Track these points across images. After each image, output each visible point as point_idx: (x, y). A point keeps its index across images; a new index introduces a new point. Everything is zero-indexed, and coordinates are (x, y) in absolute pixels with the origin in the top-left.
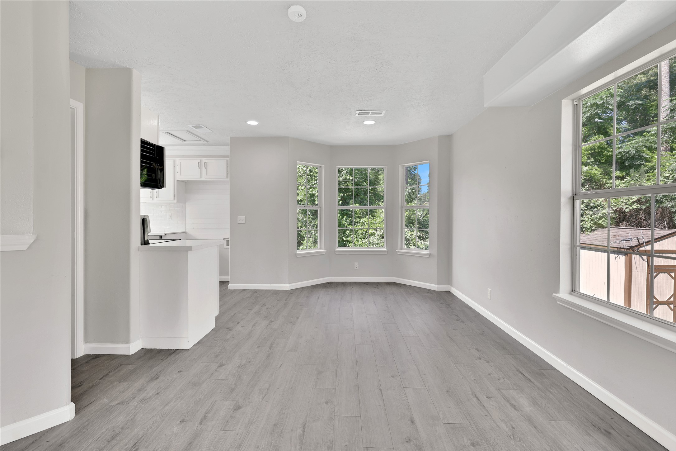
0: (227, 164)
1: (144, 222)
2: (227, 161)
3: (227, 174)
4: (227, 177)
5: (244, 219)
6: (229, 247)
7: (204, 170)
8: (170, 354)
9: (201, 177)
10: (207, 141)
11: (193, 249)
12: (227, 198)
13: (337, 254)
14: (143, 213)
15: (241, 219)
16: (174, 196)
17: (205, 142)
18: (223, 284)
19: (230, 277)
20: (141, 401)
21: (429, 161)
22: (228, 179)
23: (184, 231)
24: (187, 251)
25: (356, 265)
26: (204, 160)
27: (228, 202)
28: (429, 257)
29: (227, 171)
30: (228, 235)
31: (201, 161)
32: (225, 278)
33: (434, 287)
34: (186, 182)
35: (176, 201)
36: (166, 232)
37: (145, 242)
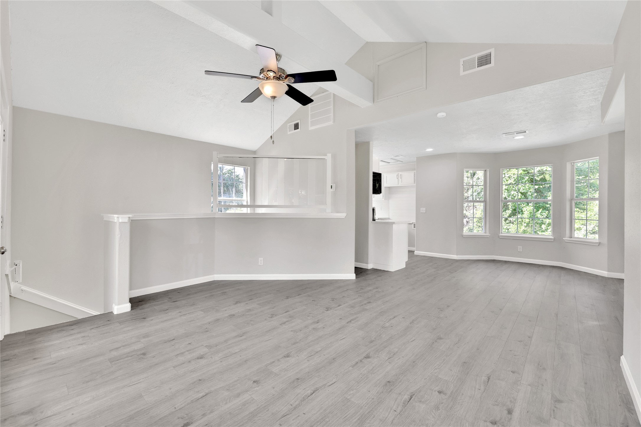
0: (414, 175)
1: (373, 210)
2: (414, 173)
3: (414, 181)
4: (414, 183)
5: (425, 210)
6: (415, 228)
7: (400, 179)
8: (385, 272)
9: (398, 184)
10: (402, 162)
11: (395, 223)
12: (414, 196)
13: (501, 238)
14: (373, 206)
15: (423, 210)
16: (383, 196)
17: (401, 162)
18: (411, 252)
19: (415, 248)
20: (376, 280)
21: (598, 157)
22: (415, 184)
23: (388, 217)
24: (392, 224)
25: (520, 248)
26: (400, 173)
27: (415, 199)
28: (598, 245)
29: (414, 179)
30: (414, 221)
31: (398, 174)
32: (412, 249)
33: (605, 273)
34: (389, 187)
35: (384, 199)
36: (379, 218)
37: (374, 220)
